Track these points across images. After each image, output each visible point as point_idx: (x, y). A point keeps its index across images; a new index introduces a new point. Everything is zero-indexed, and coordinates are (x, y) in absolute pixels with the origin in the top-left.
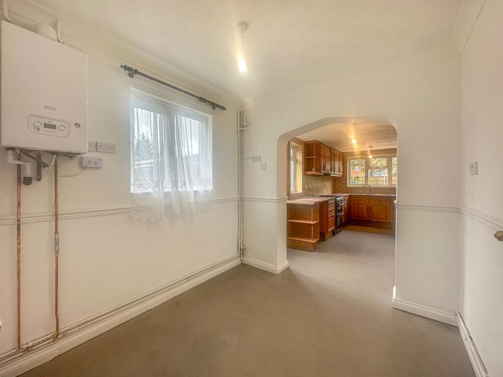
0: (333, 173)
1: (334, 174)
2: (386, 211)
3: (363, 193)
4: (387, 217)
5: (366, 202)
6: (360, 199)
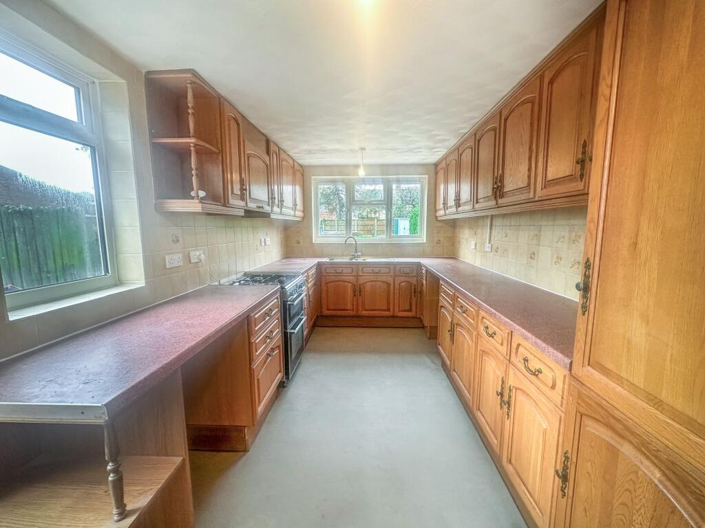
0: (276, 209)
1: (281, 213)
2: (388, 294)
3: (343, 255)
4: (388, 304)
5: (352, 278)
6: (340, 271)
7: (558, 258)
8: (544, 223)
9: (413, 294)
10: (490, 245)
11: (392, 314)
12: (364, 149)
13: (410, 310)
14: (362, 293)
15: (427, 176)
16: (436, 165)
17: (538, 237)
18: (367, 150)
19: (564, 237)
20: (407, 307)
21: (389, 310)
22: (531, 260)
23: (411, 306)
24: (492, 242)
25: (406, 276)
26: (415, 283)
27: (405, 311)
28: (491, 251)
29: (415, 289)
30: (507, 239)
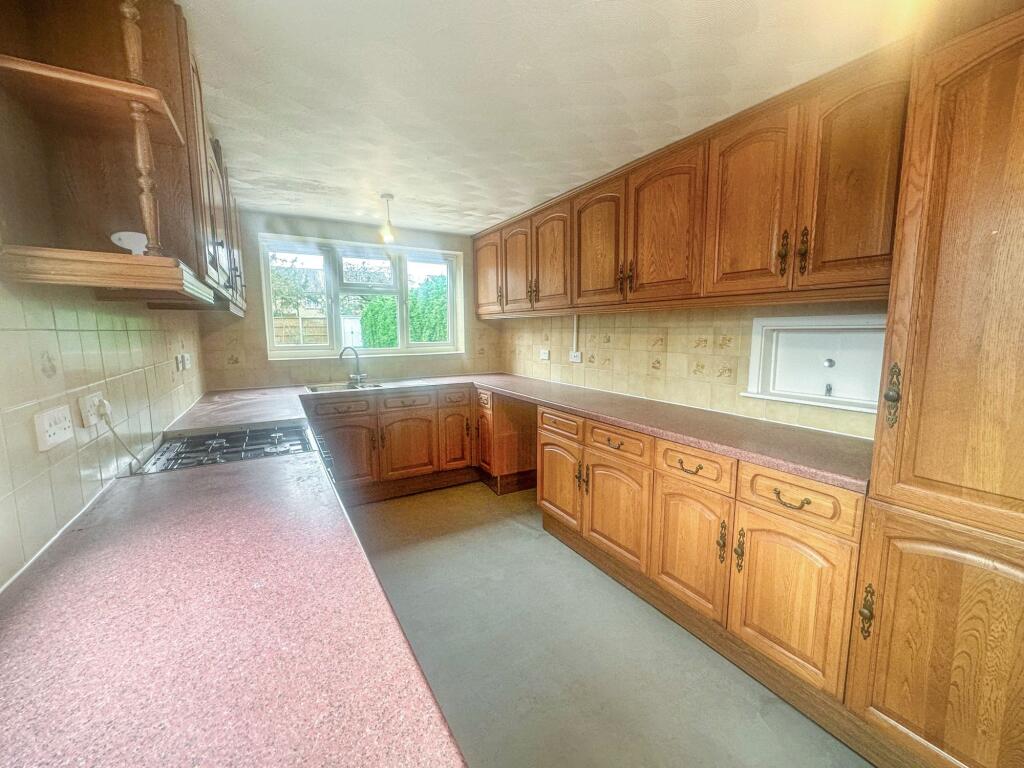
1: (236, 302)
2: (429, 436)
3: (331, 381)
4: (430, 454)
5: (367, 418)
6: (345, 409)
7: (698, 366)
8: (671, 324)
9: (465, 432)
10: (579, 354)
11: (436, 469)
12: (391, 196)
13: (463, 458)
14: (387, 443)
15: (461, 253)
16: (475, 239)
17: (664, 341)
18: (396, 199)
19: (706, 341)
20: (458, 454)
21: (431, 463)
22: (654, 370)
23: (463, 450)
24: (582, 349)
25: (453, 406)
26: (467, 415)
27: (455, 460)
28: (582, 362)
29: (467, 424)
30: (610, 345)
